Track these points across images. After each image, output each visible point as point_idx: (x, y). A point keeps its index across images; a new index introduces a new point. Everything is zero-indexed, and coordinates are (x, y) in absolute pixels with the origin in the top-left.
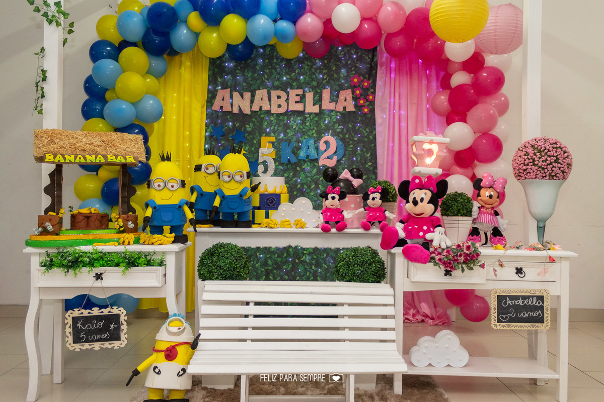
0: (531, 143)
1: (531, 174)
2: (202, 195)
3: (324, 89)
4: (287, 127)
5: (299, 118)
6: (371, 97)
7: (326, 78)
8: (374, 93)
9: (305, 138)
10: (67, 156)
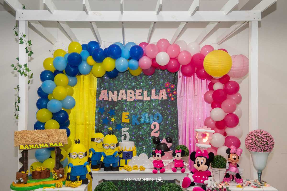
0: (254, 133)
1: (255, 149)
2: (95, 153)
3: (152, 89)
4: (135, 107)
5: (140, 103)
6: (175, 93)
7: (153, 84)
8: (176, 90)
9: (143, 113)
10: (30, 146)
